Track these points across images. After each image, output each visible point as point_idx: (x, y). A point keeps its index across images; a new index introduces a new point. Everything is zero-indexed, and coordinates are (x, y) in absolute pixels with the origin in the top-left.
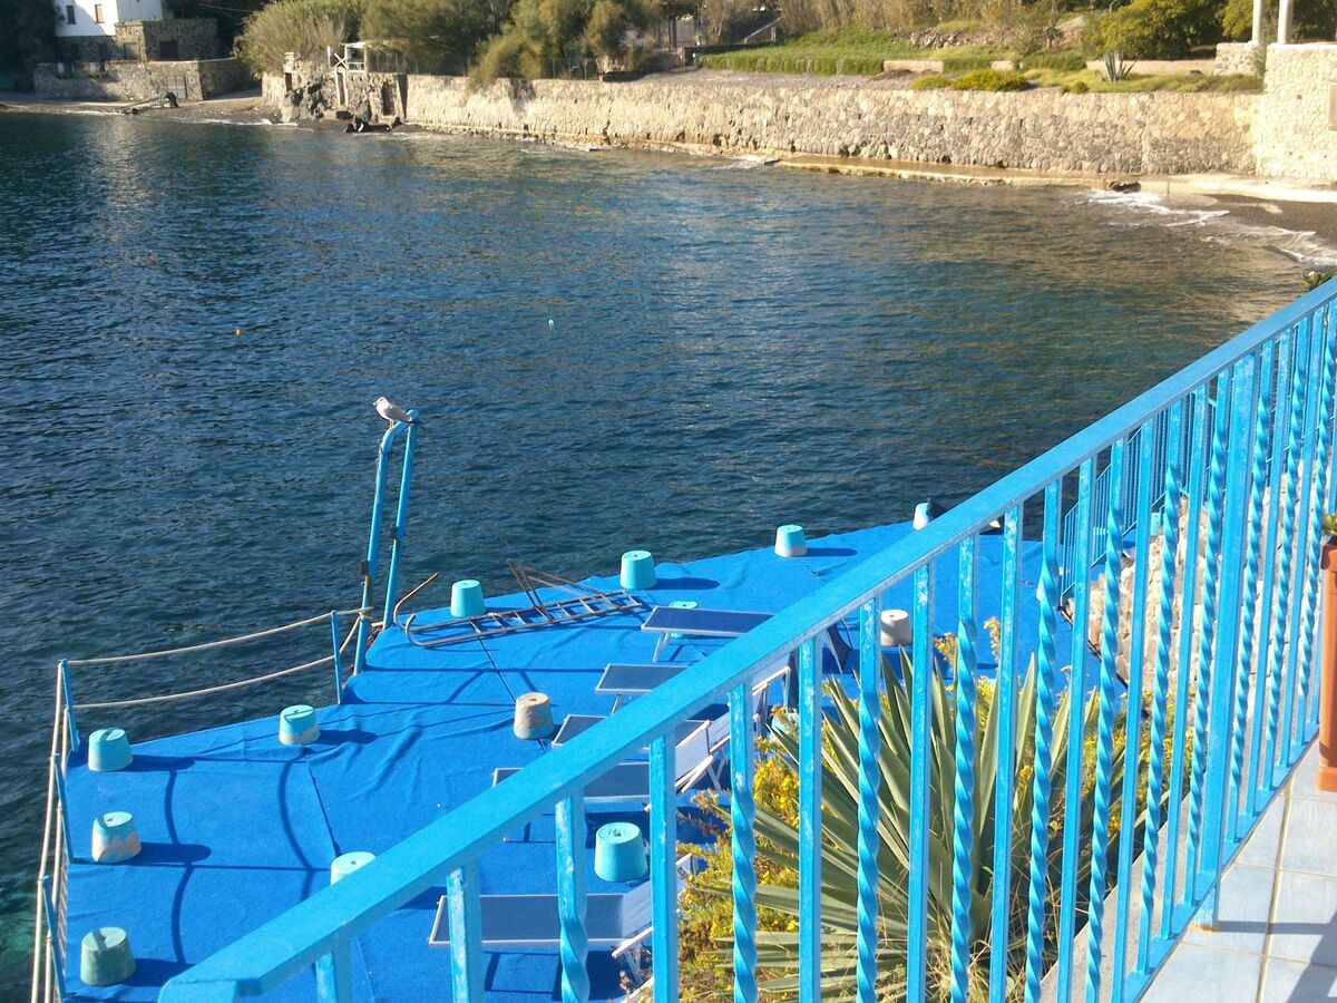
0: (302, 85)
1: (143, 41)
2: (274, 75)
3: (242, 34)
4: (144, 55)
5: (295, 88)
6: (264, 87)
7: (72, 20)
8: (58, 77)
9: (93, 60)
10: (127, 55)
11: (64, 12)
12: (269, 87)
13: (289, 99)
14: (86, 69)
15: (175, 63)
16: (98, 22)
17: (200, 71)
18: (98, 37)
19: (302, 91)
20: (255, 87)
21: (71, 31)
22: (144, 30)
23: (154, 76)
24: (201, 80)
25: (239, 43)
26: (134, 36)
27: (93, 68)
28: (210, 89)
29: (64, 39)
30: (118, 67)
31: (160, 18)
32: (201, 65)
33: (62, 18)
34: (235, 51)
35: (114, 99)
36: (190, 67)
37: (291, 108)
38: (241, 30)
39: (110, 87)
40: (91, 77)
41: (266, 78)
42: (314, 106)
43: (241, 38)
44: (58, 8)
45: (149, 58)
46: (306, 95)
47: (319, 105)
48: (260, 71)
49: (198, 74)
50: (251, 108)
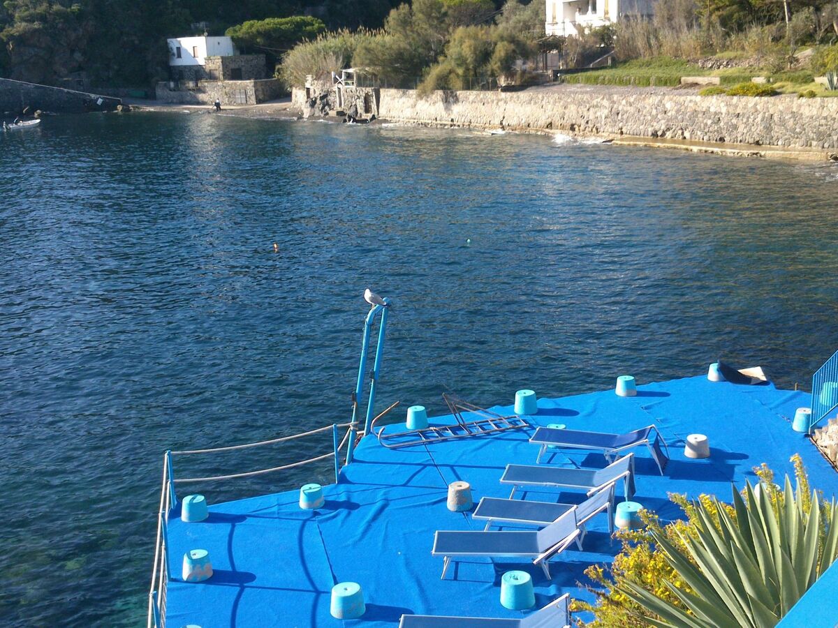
0: (316, 95)
1: (221, 68)
2: (299, 89)
3: (280, 64)
4: (221, 77)
5: (312, 97)
6: (293, 96)
7: (179, 56)
8: (171, 90)
9: (192, 80)
10: (211, 77)
11: (175, 51)
12: (296, 96)
13: (308, 104)
14: (187, 85)
15: (240, 82)
16: (194, 56)
17: (254, 87)
18: (194, 66)
19: (316, 99)
20: (287, 96)
21: (178, 62)
22: (222, 62)
23: (227, 90)
24: (255, 92)
25: (279, 69)
26: (216, 65)
27: (191, 85)
28: (261, 97)
29: (174, 67)
30: (206, 84)
31: (231, 54)
32: (255, 83)
33: (174, 54)
34: (276, 74)
35: (204, 103)
36: (249, 84)
37: (309, 109)
38: (280, 61)
39: (201, 97)
40: (190, 90)
41: (295, 91)
42: (323, 108)
43: (280, 66)
44: (171, 48)
45: (225, 79)
46: (318, 101)
47: (326, 108)
48: (291, 87)
49: (254, 88)
50: (285, 109)
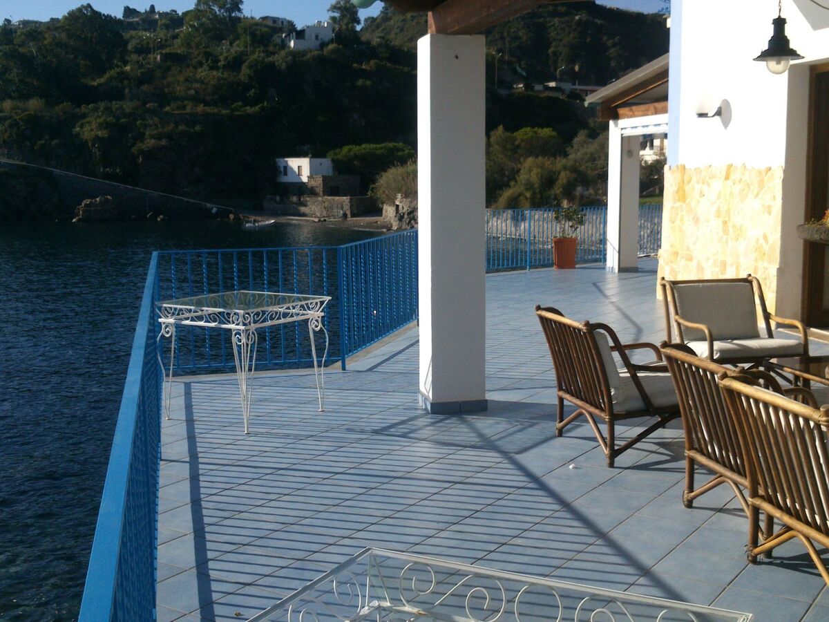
0: (404, 211)
1: (321, 186)
2: (390, 206)
3: (374, 183)
4: (321, 193)
5: (400, 212)
6: (384, 212)
7: (286, 174)
8: (277, 203)
9: (295, 195)
10: (312, 192)
11: (282, 169)
12: (386, 212)
13: (397, 218)
14: (291, 199)
15: (337, 198)
16: (299, 175)
17: (350, 202)
18: (298, 183)
19: (404, 214)
20: (379, 212)
21: (285, 179)
22: (323, 180)
23: (326, 204)
24: (351, 207)
25: (373, 188)
26: (318, 183)
27: (295, 199)
28: (355, 212)
29: (281, 183)
30: (308, 199)
31: (331, 174)
32: (351, 199)
33: (281, 172)
34: (369, 193)
35: (304, 215)
36: (345, 200)
37: (398, 222)
38: (374, 182)
39: (303, 209)
40: (293, 203)
41: (385, 207)
42: (410, 222)
43: (374, 186)
44: (279, 167)
45: (324, 195)
46: (406, 216)
47: (412, 222)
48: (383, 203)
49: (349, 204)
50: (376, 222)
